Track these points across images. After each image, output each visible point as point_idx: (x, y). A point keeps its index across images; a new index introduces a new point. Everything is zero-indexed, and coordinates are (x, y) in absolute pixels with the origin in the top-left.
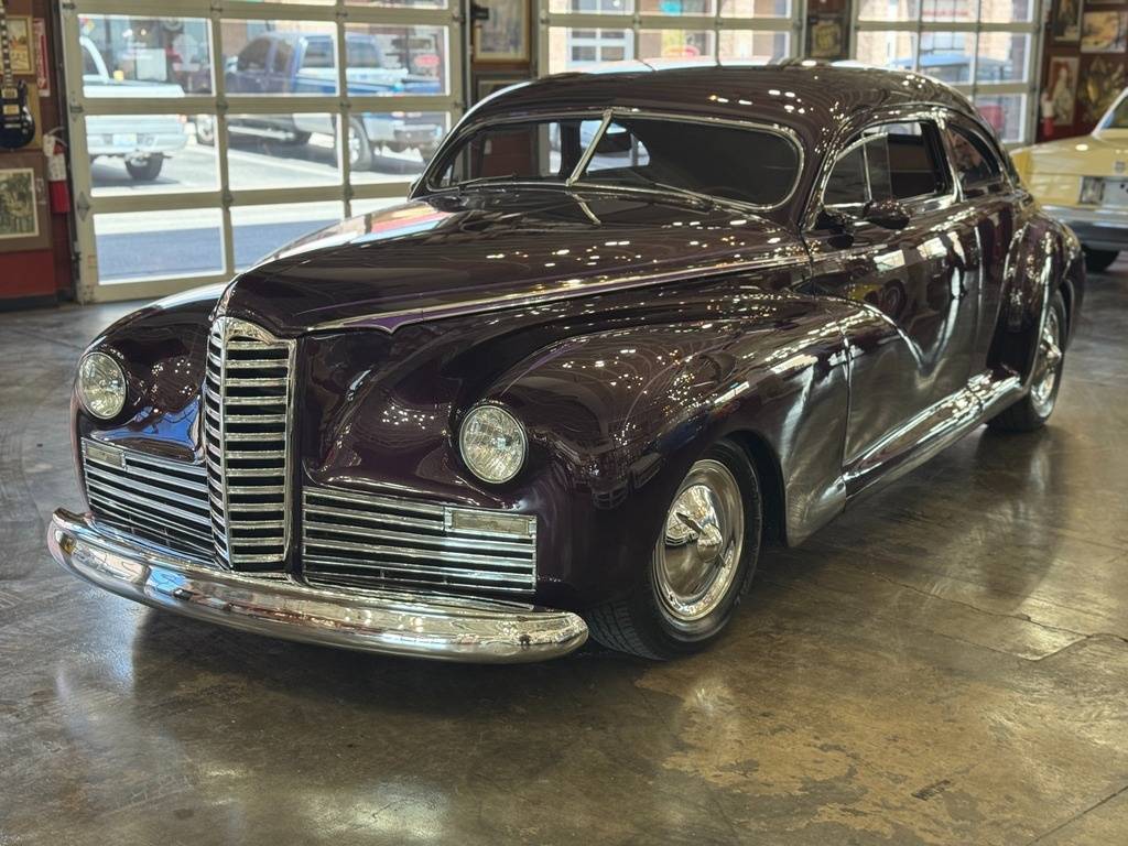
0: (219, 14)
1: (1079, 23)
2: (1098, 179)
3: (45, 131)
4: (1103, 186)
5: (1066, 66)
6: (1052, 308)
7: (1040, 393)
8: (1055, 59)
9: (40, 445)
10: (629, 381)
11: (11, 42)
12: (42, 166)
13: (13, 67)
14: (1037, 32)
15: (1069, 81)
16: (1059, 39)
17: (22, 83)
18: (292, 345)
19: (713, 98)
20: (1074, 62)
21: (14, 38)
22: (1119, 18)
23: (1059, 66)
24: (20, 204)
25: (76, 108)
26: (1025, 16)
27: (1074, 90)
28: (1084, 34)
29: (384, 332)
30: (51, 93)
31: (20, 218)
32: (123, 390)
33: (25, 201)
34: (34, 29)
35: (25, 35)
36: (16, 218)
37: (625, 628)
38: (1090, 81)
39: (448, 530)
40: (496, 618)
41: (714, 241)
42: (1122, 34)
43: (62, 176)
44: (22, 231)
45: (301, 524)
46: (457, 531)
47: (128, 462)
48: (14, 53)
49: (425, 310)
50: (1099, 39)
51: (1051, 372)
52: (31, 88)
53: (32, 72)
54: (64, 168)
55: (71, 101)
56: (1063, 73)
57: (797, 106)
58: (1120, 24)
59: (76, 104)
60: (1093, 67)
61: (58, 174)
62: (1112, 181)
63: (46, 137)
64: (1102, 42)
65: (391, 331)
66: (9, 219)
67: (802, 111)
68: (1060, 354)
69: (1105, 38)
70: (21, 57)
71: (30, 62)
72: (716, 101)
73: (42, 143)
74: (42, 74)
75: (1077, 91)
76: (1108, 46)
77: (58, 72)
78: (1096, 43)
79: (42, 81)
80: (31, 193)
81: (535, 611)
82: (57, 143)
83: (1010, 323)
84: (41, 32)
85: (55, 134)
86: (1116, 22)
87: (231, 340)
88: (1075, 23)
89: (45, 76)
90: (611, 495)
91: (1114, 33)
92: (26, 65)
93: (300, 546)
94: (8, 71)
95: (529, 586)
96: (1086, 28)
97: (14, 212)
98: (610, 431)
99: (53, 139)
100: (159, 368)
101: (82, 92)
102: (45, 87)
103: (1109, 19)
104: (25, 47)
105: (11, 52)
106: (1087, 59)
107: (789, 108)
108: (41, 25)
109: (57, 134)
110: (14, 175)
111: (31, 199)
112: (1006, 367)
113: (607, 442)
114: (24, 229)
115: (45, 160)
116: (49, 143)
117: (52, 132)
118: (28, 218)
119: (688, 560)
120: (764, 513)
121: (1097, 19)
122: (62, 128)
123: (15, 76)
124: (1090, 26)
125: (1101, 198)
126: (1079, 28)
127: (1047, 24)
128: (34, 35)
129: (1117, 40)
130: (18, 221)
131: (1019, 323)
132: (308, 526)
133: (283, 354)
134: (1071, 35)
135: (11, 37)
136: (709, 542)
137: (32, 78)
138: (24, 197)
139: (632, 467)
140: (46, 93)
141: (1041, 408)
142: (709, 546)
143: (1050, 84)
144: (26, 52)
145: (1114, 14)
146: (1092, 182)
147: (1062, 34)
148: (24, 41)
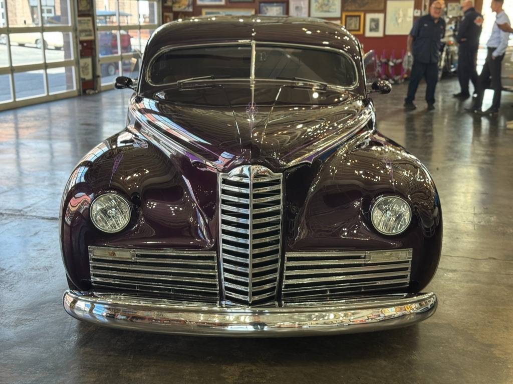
5: (169, 17)
8: (165, 14)
18: (281, 176)
20: (171, 15)
23: (166, 17)
28: (174, 3)
32: (129, 216)
39: (367, 263)
56: (168, 20)
64: (182, 6)
65: (311, 163)
69: (184, 4)
76: (185, 8)
78: (179, 7)
87: (255, 177)
95: (405, 284)
129: (189, 6)
132: (287, 273)
133: (278, 182)
134: (169, 3)
147: (166, 2)
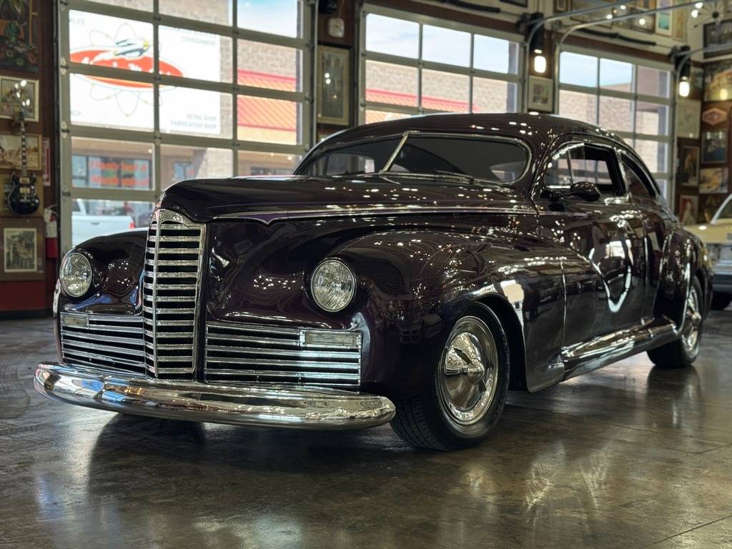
0: (159, 140)
1: (697, 175)
2: (717, 246)
3: (45, 206)
4: (720, 250)
5: (690, 201)
6: (692, 287)
7: (689, 341)
8: (683, 197)
9: (30, 368)
10: (421, 256)
11: (27, 150)
12: (42, 227)
13: (28, 165)
14: (671, 179)
15: (692, 211)
16: (685, 184)
17: (33, 175)
18: (203, 228)
19: (473, 126)
20: (695, 199)
21: (30, 148)
22: (722, 172)
23: (685, 201)
24: (26, 251)
25: (66, 193)
26: (663, 168)
27: (696, 216)
28: (701, 182)
29: (262, 223)
30: (51, 184)
31: (26, 260)
32: (90, 278)
33: (29, 250)
34: (43, 144)
35: (36, 146)
36: (23, 259)
37: (420, 421)
38: (706, 210)
39: (302, 345)
40: (334, 398)
41: (474, 196)
42: (725, 181)
43: (54, 235)
44: (26, 268)
45: (204, 347)
46: (308, 346)
47: (91, 322)
48: (29, 156)
49: (289, 212)
50: (710, 185)
51: (694, 330)
52: (39, 179)
53: (40, 169)
54: (56, 229)
55: (64, 188)
56: (689, 205)
57: (528, 131)
58: (723, 175)
59: (67, 191)
60: (708, 202)
61: (52, 233)
62: (725, 246)
63: (46, 210)
64: (712, 186)
65: (268, 223)
66: (18, 260)
67: (530, 134)
68: (700, 317)
69: (715, 184)
70: (33, 159)
71: (39, 163)
72: (475, 128)
73: (43, 214)
74: (46, 171)
75: (698, 216)
76: (717, 189)
77: (56, 171)
78: (709, 187)
79: (45, 176)
80: (33, 244)
81: (360, 395)
82: (53, 215)
83: (666, 292)
84: (47, 146)
85: (52, 209)
86: (720, 174)
87: (163, 223)
88: (695, 175)
89: (48, 173)
90: (411, 332)
91: (720, 181)
92: (36, 165)
93: (203, 362)
94: (24, 166)
95: (355, 382)
96: (702, 179)
97: (22, 256)
98: (410, 286)
99: (50, 212)
100: (112, 265)
101: (71, 183)
102: (47, 180)
103: (717, 173)
104: (35, 153)
105: (27, 156)
106: (703, 198)
107: (523, 132)
108: (47, 142)
109: (53, 209)
110: (24, 232)
111: (33, 247)
112: (665, 317)
113: (409, 293)
114: (28, 266)
115: (45, 224)
116: (47, 214)
117: (49, 208)
118: (31, 261)
119: (460, 385)
120: (511, 361)
121: (708, 173)
122: (56, 205)
123: (29, 171)
124: (704, 177)
125: (719, 257)
126: (697, 178)
127: (676, 174)
128: (43, 148)
129: (722, 185)
130: (24, 261)
131: (672, 292)
132: (209, 348)
133: (197, 233)
134: (692, 182)
135: (28, 147)
136: (475, 370)
137: (40, 173)
138: (29, 246)
139: (424, 318)
140: (48, 184)
141: (690, 353)
142: (475, 373)
143: (681, 211)
144: (37, 157)
145: (719, 169)
146: (713, 247)
147: (687, 181)
148: (36, 150)
